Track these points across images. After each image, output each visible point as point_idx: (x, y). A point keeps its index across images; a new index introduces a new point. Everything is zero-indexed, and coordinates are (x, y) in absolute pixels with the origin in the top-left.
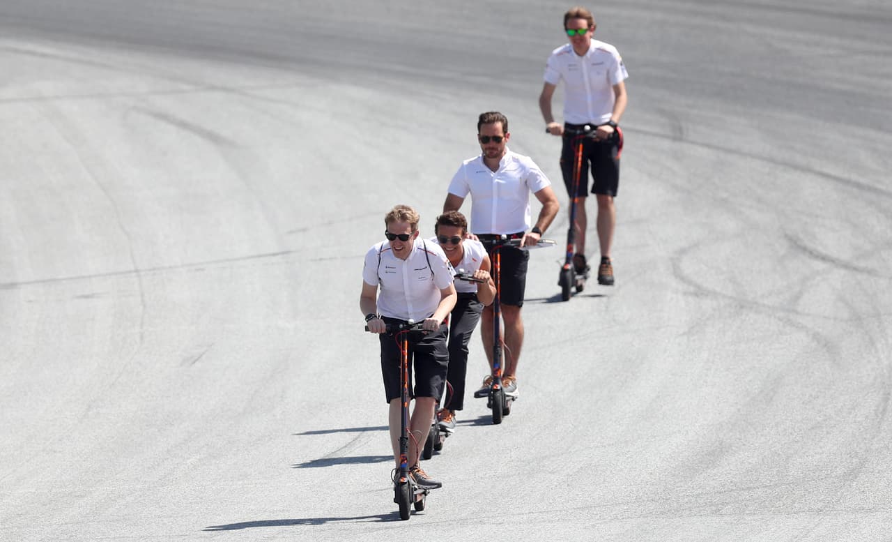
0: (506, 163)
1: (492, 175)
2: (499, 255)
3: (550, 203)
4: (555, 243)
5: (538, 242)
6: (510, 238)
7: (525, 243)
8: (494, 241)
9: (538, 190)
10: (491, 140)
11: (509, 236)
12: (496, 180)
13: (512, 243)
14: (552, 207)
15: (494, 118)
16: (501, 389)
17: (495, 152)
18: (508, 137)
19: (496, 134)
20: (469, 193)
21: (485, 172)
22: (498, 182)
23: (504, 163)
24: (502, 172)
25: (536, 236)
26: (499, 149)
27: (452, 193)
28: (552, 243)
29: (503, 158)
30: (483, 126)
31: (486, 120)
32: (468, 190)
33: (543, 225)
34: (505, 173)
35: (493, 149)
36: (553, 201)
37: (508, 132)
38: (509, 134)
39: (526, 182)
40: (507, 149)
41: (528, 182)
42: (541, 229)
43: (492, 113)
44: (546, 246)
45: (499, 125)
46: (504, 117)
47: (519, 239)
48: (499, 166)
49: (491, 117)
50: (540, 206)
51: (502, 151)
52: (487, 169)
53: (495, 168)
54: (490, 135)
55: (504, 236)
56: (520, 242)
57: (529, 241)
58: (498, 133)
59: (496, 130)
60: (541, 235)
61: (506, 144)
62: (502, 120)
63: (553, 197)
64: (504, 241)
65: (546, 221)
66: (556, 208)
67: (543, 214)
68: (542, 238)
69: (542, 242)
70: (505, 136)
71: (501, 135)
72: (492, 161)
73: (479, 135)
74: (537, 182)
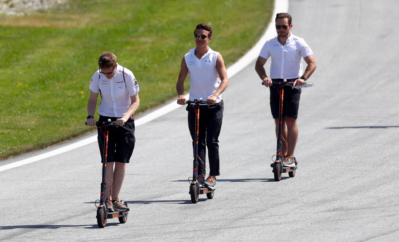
0: (290, 41)
1: (282, 47)
2: (283, 90)
3: (311, 64)
4: (313, 85)
5: (303, 84)
6: (288, 82)
7: (296, 84)
8: (280, 83)
9: (305, 57)
10: (282, 28)
11: (288, 80)
12: (284, 50)
13: (289, 84)
14: (313, 66)
15: (284, 16)
16: (280, 162)
17: (284, 34)
18: (291, 27)
19: (284, 24)
20: (270, 56)
21: (278, 45)
22: (285, 51)
23: (288, 41)
24: (288, 45)
25: (302, 81)
26: (286, 33)
27: (260, 56)
28: (311, 85)
29: (288, 38)
30: (278, 19)
31: (280, 17)
32: (269, 55)
33: (307, 75)
34: (288, 46)
35: (282, 32)
36: (313, 63)
37: (292, 24)
38: (292, 25)
39: (300, 52)
40: (291, 32)
41: (301, 51)
42: (306, 77)
43: (283, 13)
44: (308, 87)
45: (286, 20)
46: (290, 16)
47: (293, 82)
48: (286, 43)
49: (282, 15)
50: (306, 65)
51: (287, 34)
52: (279, 44)
53: (283, 43)
54: (281, 24)
55: (285, 80)
56: (293, 83)
57: (298, 83)
58: (286, 24)
59: (284, 22)
60: (305, 81)
61: (290, 30)
62: (288, 17)
63: (313, 61)
64: (285, 83)
65: (309, 73)
66: (314, 67)
67: (307, 70)
68: (306, 81)
69: (306, 84)
70: (289, 26)
71: (287, 25)
72: (282, 39)
73: (276, 25)
74: (306, 52)
